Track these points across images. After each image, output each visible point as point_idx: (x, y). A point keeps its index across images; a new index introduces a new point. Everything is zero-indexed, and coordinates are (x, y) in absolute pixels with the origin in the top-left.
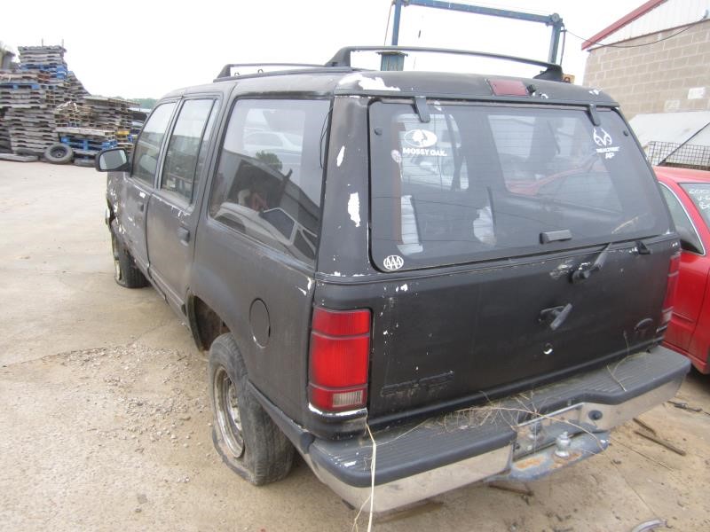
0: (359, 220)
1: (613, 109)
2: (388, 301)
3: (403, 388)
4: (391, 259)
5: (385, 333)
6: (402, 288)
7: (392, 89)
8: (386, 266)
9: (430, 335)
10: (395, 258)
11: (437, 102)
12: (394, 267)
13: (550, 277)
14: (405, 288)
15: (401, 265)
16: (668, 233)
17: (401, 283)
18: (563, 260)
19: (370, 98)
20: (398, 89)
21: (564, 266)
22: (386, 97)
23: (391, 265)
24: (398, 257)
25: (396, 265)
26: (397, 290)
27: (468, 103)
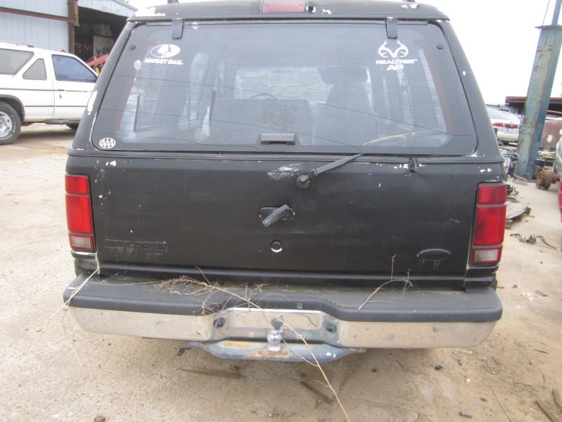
0: (91, 110)
1: (432, 22)
2: (100, 172)
3: (121, 244)
4: (106, 140)
5: (101, 197)
6: (111, 163)
7: (159, 15)
8: (101, 145)
9: (140, 206)
10: (110, 140)
11: (195, 23)
12: (107, 146)
13: (269, 177)
14: (114, 163)
15: (113, 146)
16: (474, 155)
17: (112, 158)
18: (287, 162)
19: (137, 22)
20: (164, 15)
21: (286, 169)
22: (151, 21)
23: (105, 145)
24: (112, 139)
25: (109, 145)
26: (107, 164)
27: (227, 22)
